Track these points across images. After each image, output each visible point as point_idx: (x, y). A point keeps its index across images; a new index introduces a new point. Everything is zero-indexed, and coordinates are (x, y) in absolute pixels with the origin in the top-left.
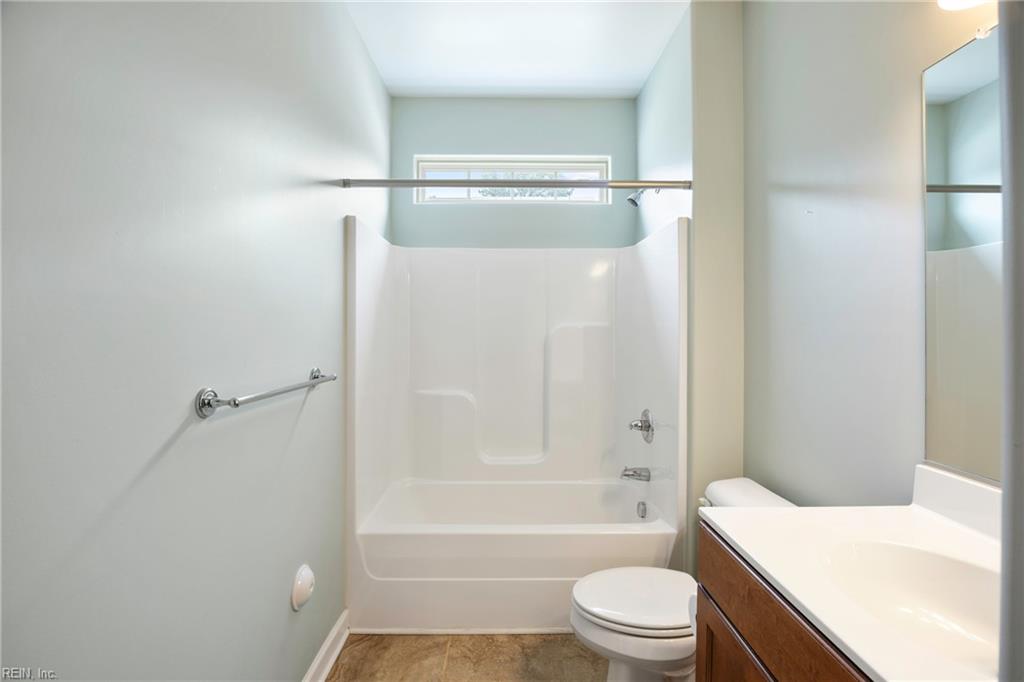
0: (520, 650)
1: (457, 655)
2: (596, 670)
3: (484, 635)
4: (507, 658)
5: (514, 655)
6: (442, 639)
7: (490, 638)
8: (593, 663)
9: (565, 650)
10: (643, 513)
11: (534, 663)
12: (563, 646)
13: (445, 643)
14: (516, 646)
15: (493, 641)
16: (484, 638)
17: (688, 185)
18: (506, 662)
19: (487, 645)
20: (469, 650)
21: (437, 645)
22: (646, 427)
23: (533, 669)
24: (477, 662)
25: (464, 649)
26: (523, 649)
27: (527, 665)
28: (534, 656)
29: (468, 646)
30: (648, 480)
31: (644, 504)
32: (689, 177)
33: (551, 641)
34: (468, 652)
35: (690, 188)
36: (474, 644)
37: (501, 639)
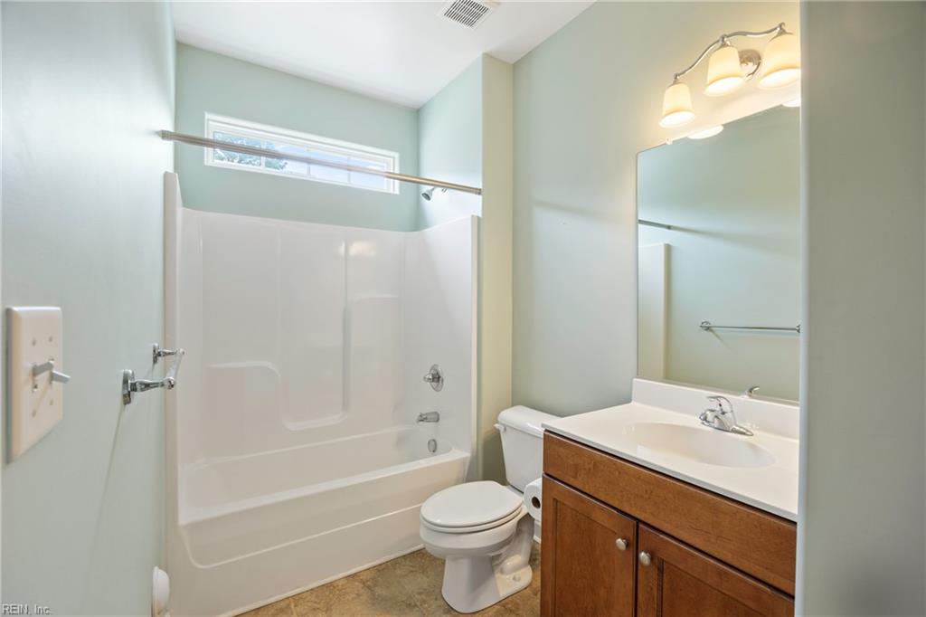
0: (361, 585)
1: (305, 612)
2: (428, 577)
3: (323, 585)
4: (354, 596)
5: (358, 591)
6: (283, 604)
7: (330, 585)
8: (423, 572)
9: (398, 572)
10: (434, 447)
11: (378, 591)
12: (395, 569)
13: (289, 605)
14: (357, 583)
15: (334, 587)
16: (325, 588)
17: (478, 192)
18: (353, 598)
19: (331, 593)
20: (316, 602)
21: (281, 610)
22: (437, 378)
23: (379, 595)
24: (327, 609)
25: (309, 604)
26: (364, 583)
27: (374, 595)
28: (375, 585)
29: (313, 599)
30: (438, 421)
31: (434, 440)
32: (480, 186)
33: (383, 569)
34: (315, 605)
35: (479, 194)
36: (316, 597)
37: (340, 583)
